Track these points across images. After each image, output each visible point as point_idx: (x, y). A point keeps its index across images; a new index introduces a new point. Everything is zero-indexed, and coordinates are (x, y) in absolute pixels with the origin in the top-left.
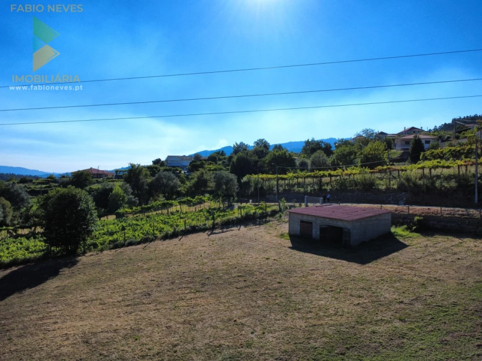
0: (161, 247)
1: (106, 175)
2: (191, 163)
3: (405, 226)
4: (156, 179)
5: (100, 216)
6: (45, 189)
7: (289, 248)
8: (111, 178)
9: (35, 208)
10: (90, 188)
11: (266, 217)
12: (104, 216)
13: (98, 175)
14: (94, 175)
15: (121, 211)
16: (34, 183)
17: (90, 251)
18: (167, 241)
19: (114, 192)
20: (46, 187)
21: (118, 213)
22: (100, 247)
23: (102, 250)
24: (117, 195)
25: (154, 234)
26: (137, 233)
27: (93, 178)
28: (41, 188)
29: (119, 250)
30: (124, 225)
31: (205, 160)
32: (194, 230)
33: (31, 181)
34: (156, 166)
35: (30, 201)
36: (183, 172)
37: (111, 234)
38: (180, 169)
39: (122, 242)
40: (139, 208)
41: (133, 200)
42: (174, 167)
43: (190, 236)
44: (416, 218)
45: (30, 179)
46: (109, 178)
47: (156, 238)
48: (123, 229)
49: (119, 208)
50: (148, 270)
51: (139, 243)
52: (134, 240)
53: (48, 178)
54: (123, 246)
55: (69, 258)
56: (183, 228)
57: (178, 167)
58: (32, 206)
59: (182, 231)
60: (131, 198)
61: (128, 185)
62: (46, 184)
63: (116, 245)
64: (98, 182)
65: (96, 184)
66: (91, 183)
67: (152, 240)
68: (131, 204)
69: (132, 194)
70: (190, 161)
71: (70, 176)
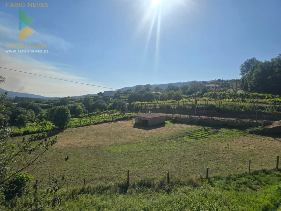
0: (92, 127)
1: (75, 100)
2: (114, 95)
3: (170, 121)
4: (96, 103)
5: (72, 117)
6: (48, 106)
7: (132, 127)
8: (78, 101)
9: (44, 114)
10: (68, 106)
11: (132, 118)
12: (74, 117)
13: (72, 99)
14: (70, 99)
15: (80, 115)
16: (42, 103)
17: (69, 128)
18: (95, 125)
19: (78, 108)
20: (48, 105)
21: (79, 116)
22: (72, 127)
23: (72, 128)
24: (79, 109)
25: (91, 123)
26: (85, 123)
27: (69, 101)
28: (46, 105)
29: (78, 128)
30: (81, 120)
31: (122, 94)
32: (105, 122)
33: (41, 102)
34: (99, 96)
35: (42, 111)
36: (110, 99)
37: (76, 123)
38: (109, 98)
39: (80, 125)
40: (87, 114)
41: (86, 111)
42: (106, 96)
43: (103, 124)
44: (174, 118)
45: (40, 101)
46: (76, 101)
47: (91, 124)
48: (81, 121)
49: (80, 114)
50: (86, 132)
51: (85, 126)
52: (84, 125)
53: (48, 101)
54: (80, 126)
55: (61, 130)
56: (101, 121)
57: (109, 96)
58: (43, 113)
59: (101, 122)
60: (85, 111)
61: (84, 105)
62: (48, 103)
63: (77, 126)
64: (72, 103)
65: (71, 104)
66: (68, 104)
67: (90, 125)
68: (85, 112)
69: (85, 109)
70: (114, 94)
71: (59, 100)
